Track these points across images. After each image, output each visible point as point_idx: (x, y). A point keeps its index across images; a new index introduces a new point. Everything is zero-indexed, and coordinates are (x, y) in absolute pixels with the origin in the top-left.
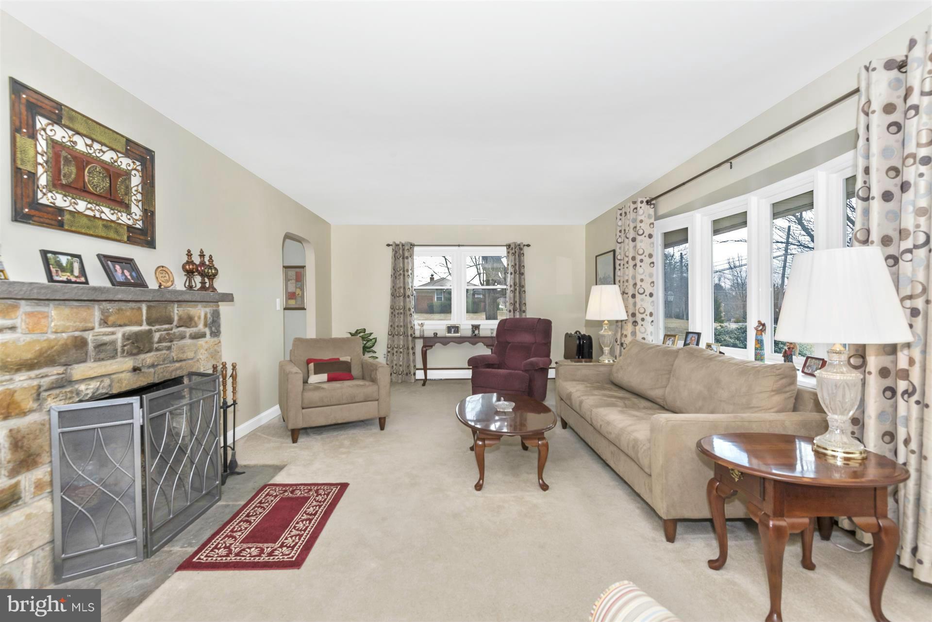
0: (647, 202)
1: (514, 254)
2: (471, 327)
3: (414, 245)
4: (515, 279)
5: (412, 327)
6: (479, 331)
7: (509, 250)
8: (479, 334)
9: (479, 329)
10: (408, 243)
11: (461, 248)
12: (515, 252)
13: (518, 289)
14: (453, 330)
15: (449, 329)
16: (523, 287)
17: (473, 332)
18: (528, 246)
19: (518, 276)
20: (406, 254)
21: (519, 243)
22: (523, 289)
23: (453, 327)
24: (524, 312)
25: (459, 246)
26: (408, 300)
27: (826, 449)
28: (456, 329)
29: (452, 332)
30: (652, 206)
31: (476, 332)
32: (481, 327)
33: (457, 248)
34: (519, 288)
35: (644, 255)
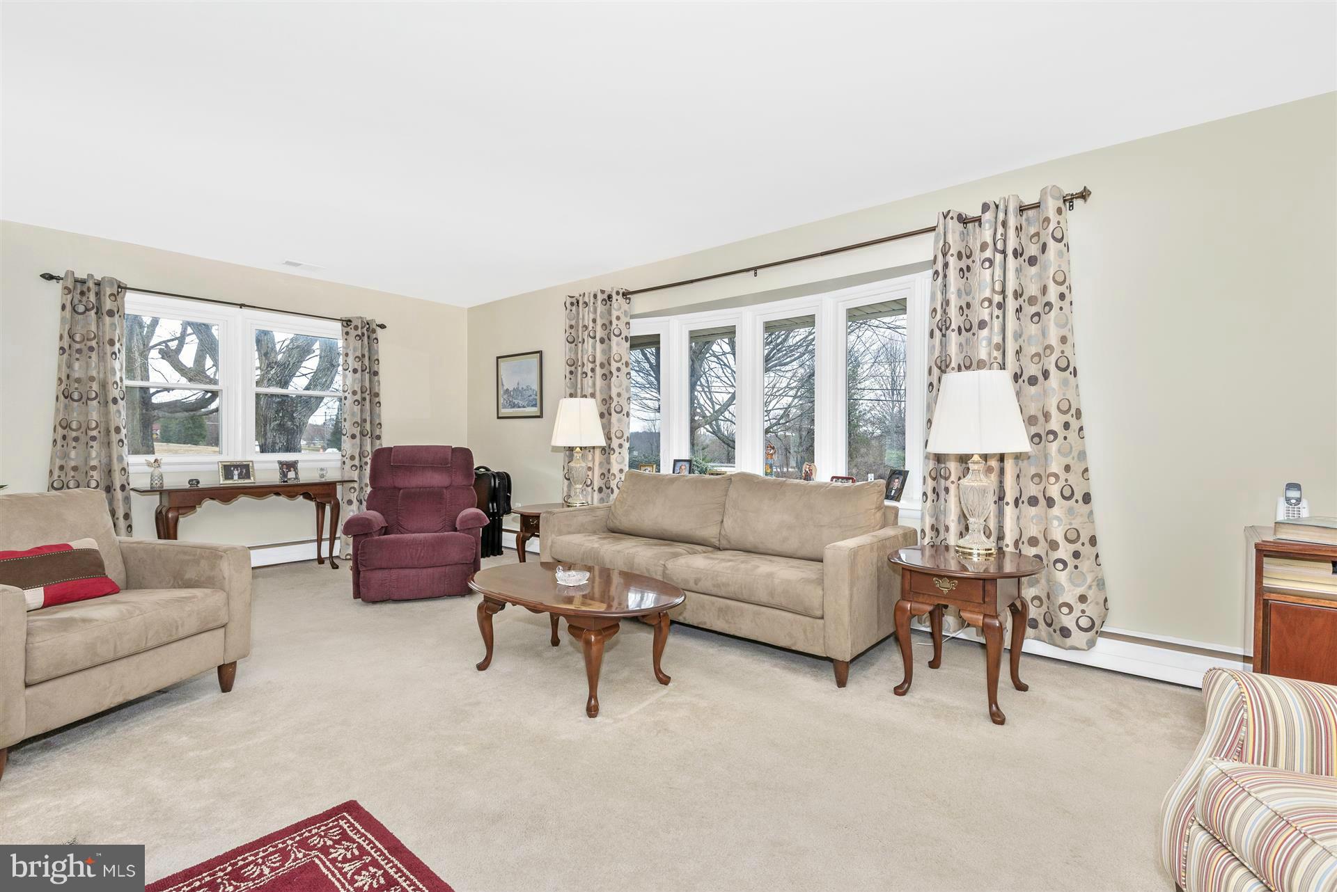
0: (624, 294)
1: (360, 337)
2: (277, 466)
3: (126, 288)
4: (362, 381)
5: (124, 469)
6: (296, 474)
7: (348, 329)
8: (297, 478)
9: (296, 470)
10: (112, 281)
11: (245, 310)
12: (363, 334)
13: (368, 398)
14: (236, 472)
15: (228, 470)
16: (377, 395)
17: (284, 475)
18: (382, 326)
19: (367, 376)
20: (108, 304)
21: (369, 318)
22: (377, 400)
23: (236, 467)
24: (379, 437)
25: (241, 306)
26: (113, 408)
27: (972, 549)
28: (245, 469)
29: (236, 477)
30: (628, 301)
31: (291, 475)
32: (299, 466)
33: (237, 309)
34: (368, 396)
35: (621, 363)
